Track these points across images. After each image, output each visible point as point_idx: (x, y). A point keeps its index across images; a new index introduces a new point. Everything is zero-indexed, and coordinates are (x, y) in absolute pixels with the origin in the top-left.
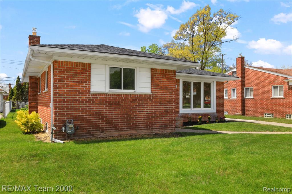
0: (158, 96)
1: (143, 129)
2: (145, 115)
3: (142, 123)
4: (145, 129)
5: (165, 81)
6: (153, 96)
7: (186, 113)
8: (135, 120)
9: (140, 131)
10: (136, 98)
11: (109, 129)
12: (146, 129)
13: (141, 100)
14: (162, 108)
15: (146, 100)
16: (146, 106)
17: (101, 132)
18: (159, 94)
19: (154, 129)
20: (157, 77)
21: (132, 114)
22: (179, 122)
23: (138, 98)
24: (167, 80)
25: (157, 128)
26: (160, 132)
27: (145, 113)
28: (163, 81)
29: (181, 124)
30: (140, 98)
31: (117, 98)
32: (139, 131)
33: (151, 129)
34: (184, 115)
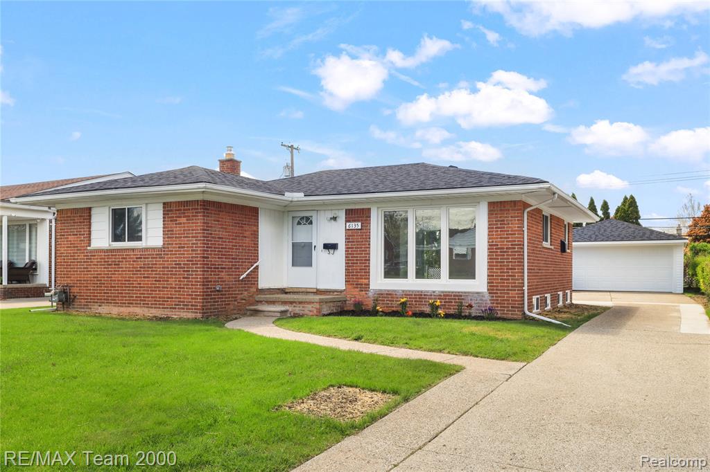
0: (172, 251)
1: (150, 307)
2: (153, 284)
3: (149, 297)
4: (152, 308)
5: (184, 223)
6: (164, 251)
7: (388, 291)
8: (139, 290)
9: (146, 309)
10: (140, 255)
11: (108, 301)
12: (155, 308)
13: (147, 258)
14: (180, 271)
15: (154, 258)
16: (155, 268)
17: (100, 306)
18: (174, 248)
19: (165, 308)
20: (171, 217)
21: (135, 281)
22: (309, 307)
23: (143, 255)
24: (187, 220)
25: (171, 308)
26: (175, 315)
27: (152, 281)
28: (181, 224)
29: (315, 312)
30: (146, 255)
31: (116, 255)
32: (143, 309)
33: (163, 308)
34: (382, 294)
